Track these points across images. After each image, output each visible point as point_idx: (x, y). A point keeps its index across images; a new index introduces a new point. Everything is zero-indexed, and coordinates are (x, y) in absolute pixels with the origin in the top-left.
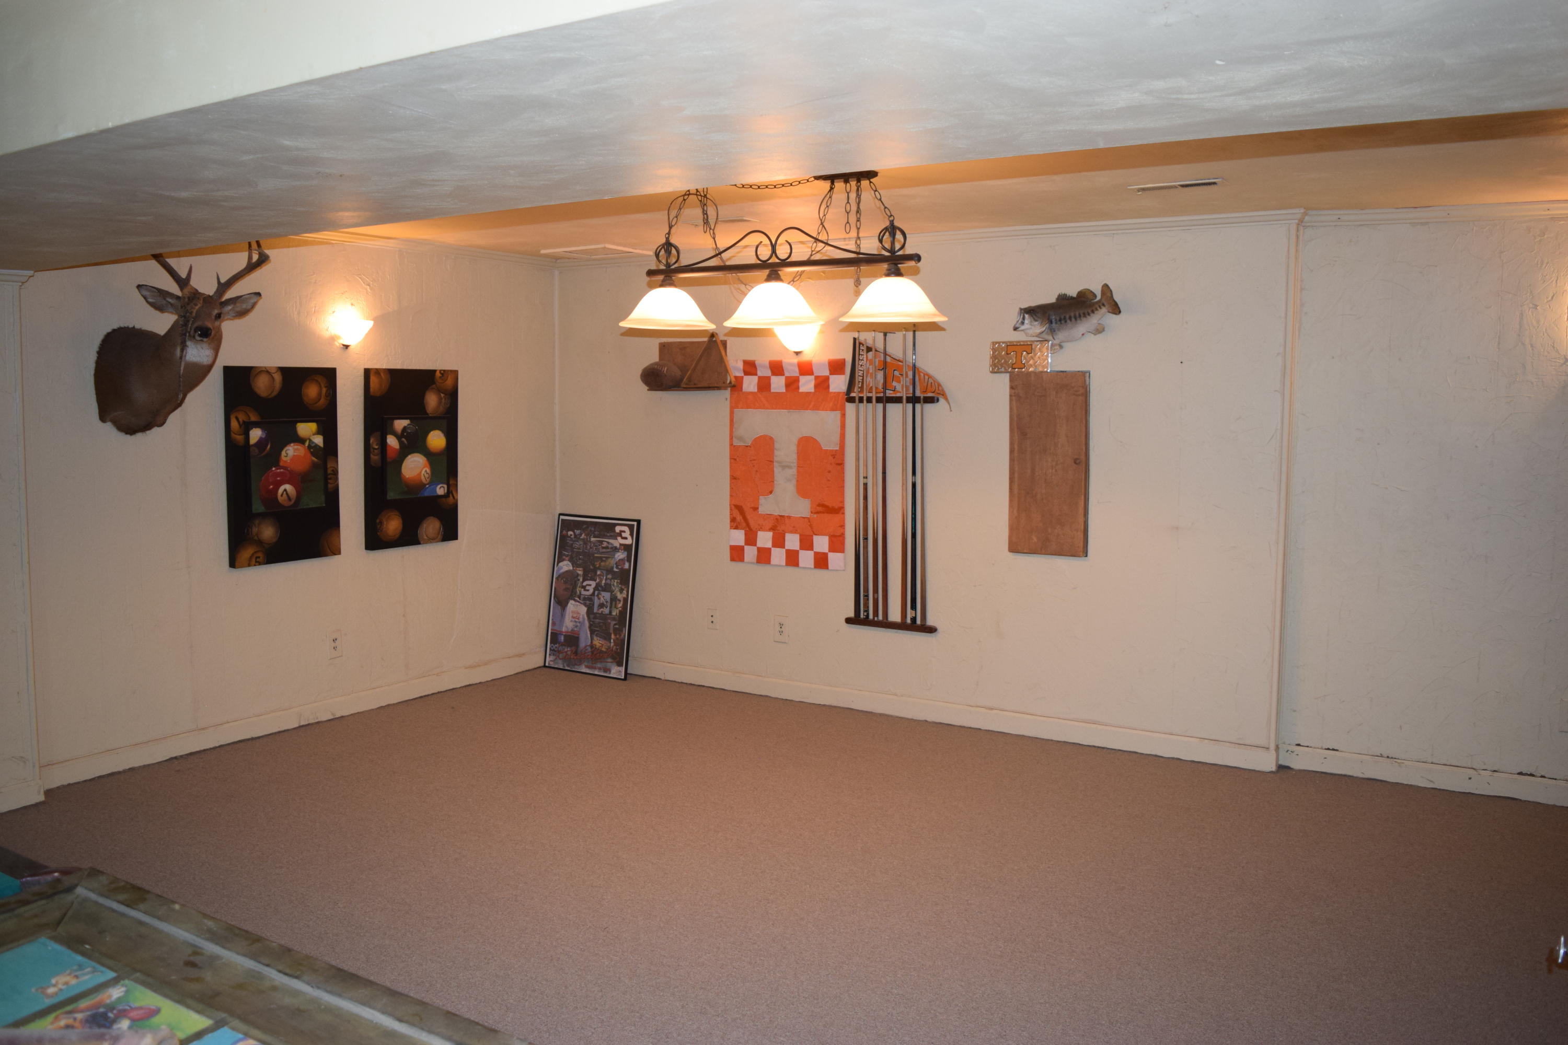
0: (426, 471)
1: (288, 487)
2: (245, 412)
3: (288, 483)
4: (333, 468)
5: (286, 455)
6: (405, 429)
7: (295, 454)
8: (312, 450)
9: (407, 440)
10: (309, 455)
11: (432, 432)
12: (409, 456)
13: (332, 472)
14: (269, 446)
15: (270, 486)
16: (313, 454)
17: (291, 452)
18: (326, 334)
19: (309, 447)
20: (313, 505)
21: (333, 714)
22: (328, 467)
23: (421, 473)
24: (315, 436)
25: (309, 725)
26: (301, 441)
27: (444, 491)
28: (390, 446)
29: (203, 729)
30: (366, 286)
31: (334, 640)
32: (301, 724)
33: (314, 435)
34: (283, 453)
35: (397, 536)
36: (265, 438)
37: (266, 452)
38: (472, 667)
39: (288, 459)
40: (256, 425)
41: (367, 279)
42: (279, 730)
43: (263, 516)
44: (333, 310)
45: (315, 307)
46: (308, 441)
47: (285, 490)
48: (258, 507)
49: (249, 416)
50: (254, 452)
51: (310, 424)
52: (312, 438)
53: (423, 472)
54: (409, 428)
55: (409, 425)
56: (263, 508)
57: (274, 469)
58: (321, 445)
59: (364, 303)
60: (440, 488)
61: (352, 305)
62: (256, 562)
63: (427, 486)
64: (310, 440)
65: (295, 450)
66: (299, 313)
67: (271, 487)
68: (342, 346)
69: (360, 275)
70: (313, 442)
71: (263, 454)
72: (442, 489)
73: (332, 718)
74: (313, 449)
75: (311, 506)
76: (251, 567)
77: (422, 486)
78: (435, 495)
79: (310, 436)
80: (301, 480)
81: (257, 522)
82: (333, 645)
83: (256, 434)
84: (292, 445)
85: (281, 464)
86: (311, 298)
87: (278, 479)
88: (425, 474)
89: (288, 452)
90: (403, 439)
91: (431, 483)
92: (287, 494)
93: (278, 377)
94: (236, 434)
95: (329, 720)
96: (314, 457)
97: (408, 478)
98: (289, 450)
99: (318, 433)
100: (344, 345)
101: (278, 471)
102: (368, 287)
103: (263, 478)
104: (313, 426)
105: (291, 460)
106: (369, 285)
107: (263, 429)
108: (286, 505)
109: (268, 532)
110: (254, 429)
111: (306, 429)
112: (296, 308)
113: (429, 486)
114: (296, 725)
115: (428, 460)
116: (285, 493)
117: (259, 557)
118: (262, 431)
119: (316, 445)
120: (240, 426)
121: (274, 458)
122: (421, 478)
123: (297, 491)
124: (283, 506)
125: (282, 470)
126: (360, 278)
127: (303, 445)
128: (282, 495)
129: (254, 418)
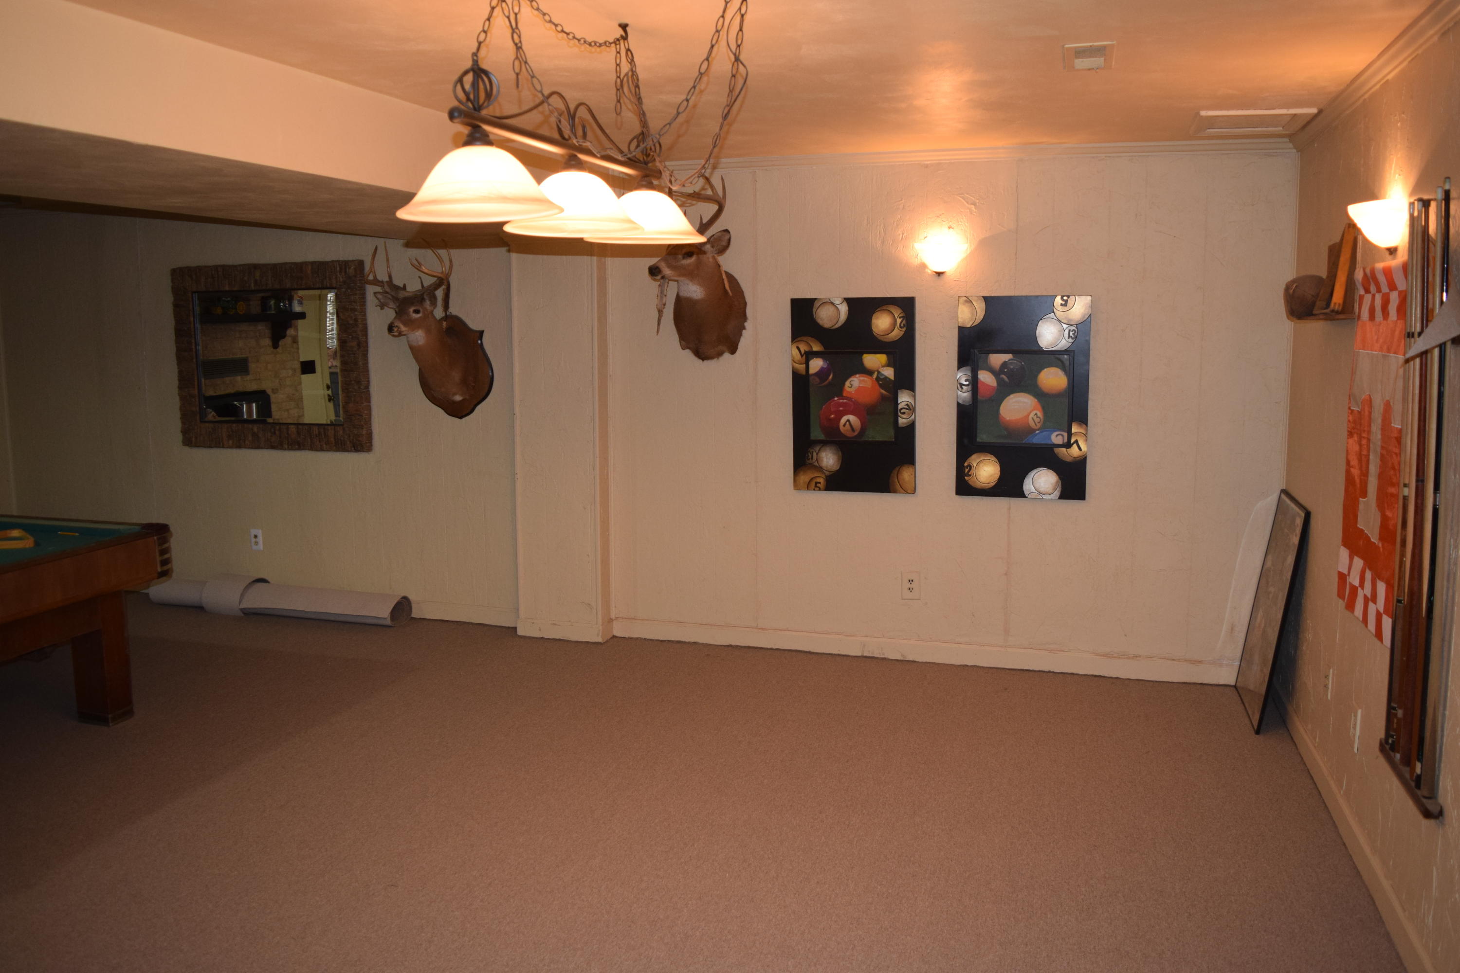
0: (1036, 414)
1: (851, 418)
2: (806, 341)
3: (853, 415)
4: (907, 403)
5: (850, 386)
6: (1004, 365)
7: (861, 385)
8: (880, 382)
9: (1008, 378)
10: (877, 387)
11: (1046, 370)
12: (1012, 396)
13: (906, 407)
14: (831, 377)
15: (831, 415)
16: (881, 386)
17: (855, 384)
18: (916, 262)
19: (878, 379)
20: (879, 438)
21: (902, 655)
22: (899, 402)
23: (1028, 415)
24: (885, 368)
25: (873, 657)
26: (869, 372)
27: (1063, 440)
28: (983, 383)
29: (763, 629)
30: (969, 206)
31: (909, 581)
32: (865, 655)
33: (883, 367)
34: (847, 384)
35: (993, 484)
36: (827, 367)
37: (827, 382)
38: (1105, 655)
39: (852, 390)
40: (817, 354)
41: (972, 198)
42: (840, 653)
43: (824, 443)
44: (925, 236)
45: (903, 234)
46: (876, 373)
47: (848, 421)
48: (816, 433)
49: (811, 347)
50: (814, 381)
51: (878, 356)
52: (881, 370)
53: (1032, 415)
54: (1011, 363)
55: (1010, 360)
56: (823, 436)
57: (836, 399)
58: (892, 378)
59: (966, 224)
60: (1057, 436)
61: (950, 228)
62: (816, 486)
63: (1037, 432)
64: (879, 372)
65: (861, 381)
66: (883, 242)
67: (833, 416)
68: (935, 273)
69: (962, 194)
70: (883, 375)
71: (823, 384)
72: (1060, 437)
73: (902, 659)
74: (882, 382)
75: (877, 440)
76: (810, 491)
77: (1032, 431)
78: (1050, 443)
79: (879, 368)
80: (868, 412)
81: (817, 449)
82: (909, 585)
83: (817, 364)
84: (857, 376)
85: (845, 394)
86: (897, 225)
87: (841, 409)
88: (1035, 418)
89: (852, 383)
90: (1003, 376)
91: (1043, 429)
92: (850, 424)
93: (844, 309)
94: (796, 363)
95: (897, 660)
96: (882, 389)
97: (1009, 420)
98: (854, 381)
99: (888, 365)
100: (936, 273)
101: (841, 401)
102: (973, 206)
103: (824, 407)
104: (882, 358)
105: (856, 391)
106: (974, 204)
107: (825, 359)
108: (848, 435)
109: (829, 459)
110: (815, 359)
111: (874, 361)
112: (880, 237)
113: (1040, 432)
114: (860, 654)
115: (1039, 401)
116: (848, 423)
117: (820, 483)
118: (824, 361)
119: (886, 378)
120: (802, 356)
121: (838, 388)
122: (1028, 420)
123: (861, 422)
124: (845, 436)
125: (845, 401)
126: (963, 198)
127: (870, 377)
128: (844, 425)
129: (816, 347)
